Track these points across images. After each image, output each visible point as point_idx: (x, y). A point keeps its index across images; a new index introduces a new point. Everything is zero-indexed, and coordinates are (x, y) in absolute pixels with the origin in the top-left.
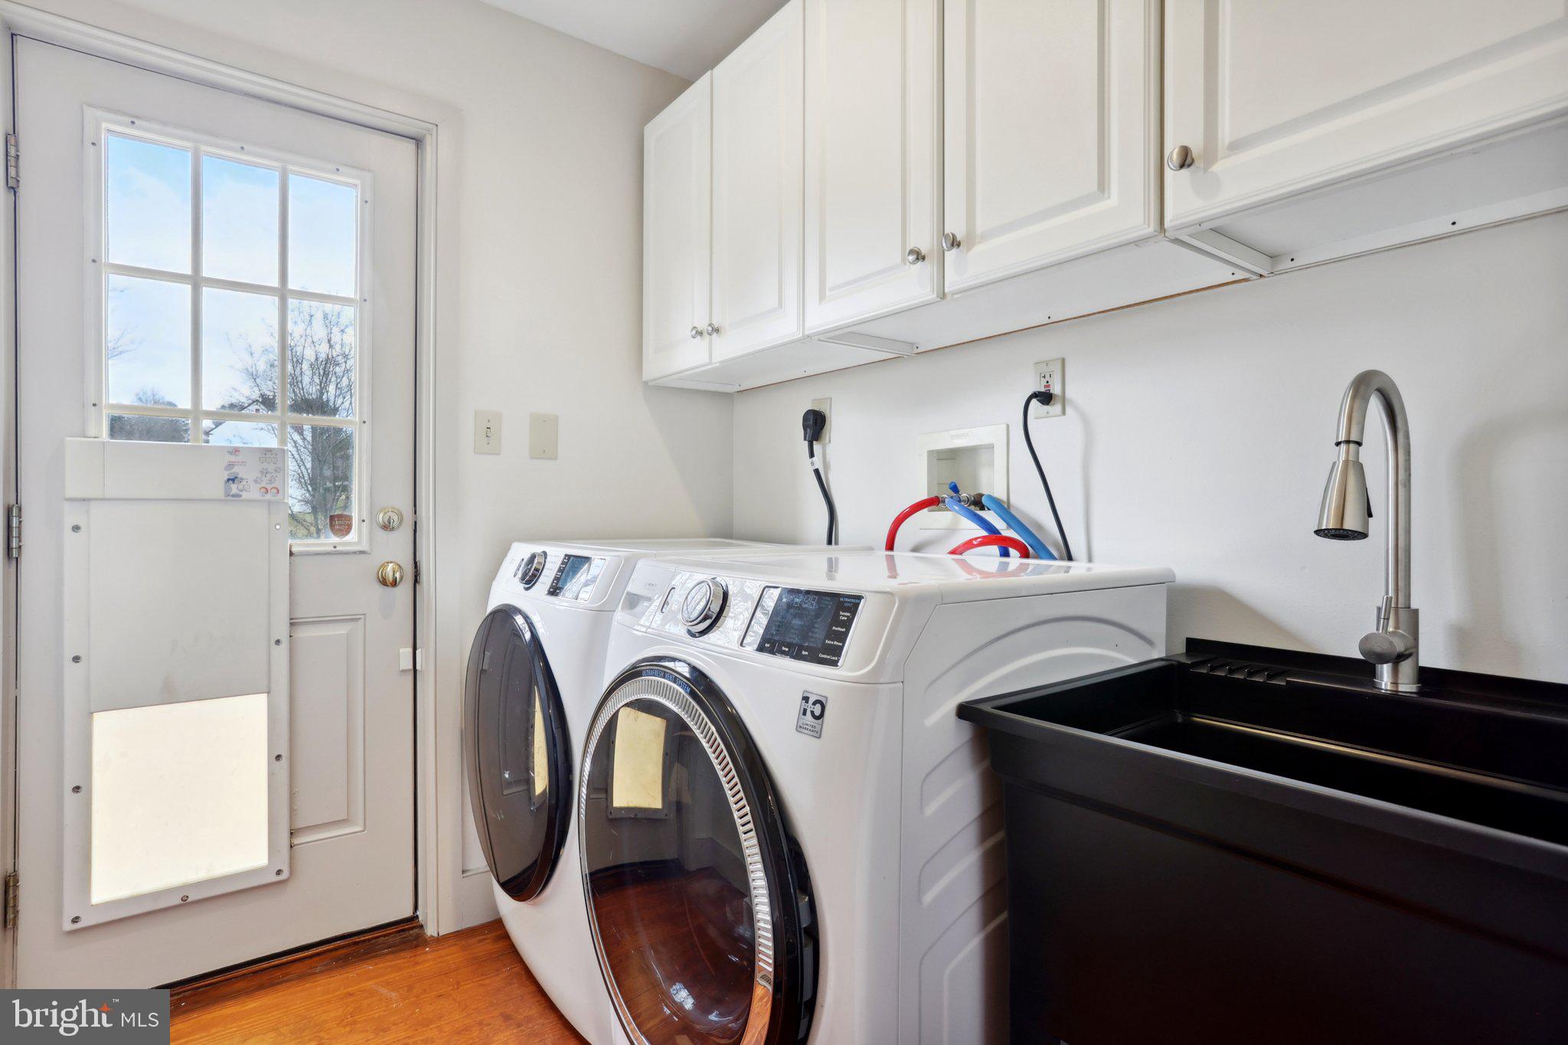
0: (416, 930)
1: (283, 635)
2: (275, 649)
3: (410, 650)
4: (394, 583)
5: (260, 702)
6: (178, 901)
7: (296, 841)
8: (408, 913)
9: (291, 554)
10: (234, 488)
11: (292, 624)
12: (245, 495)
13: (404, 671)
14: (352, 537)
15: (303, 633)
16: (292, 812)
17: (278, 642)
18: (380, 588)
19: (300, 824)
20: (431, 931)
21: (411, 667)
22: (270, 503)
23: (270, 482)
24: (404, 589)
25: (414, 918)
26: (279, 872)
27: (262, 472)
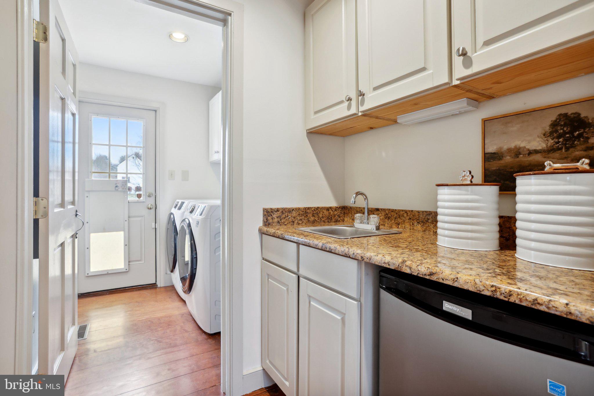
0: (156, 286)
1: (127, 219)
2: (125, 222)
3: (154, 223)
4: (150, 209)
5: (122, 233)
6: (106, 273)
7: (130, 264)
8: (154, 282)
9: (129, 202)
10: (117, 188)
11: (129, 217)
12: (119, 190)
13: (153, 228)
14: (141, 198)
15: (131, 219)
16: (129, 258)
17: (126, 221)
18: (148, 210)
19: (130, 260)
20: (159, 286)
21: (155, 227)
22: (124, 191)
23: (124, 187)
24: (153, 210)
25: (155, 284)
26: (126, 269)
27: (122, 185)
